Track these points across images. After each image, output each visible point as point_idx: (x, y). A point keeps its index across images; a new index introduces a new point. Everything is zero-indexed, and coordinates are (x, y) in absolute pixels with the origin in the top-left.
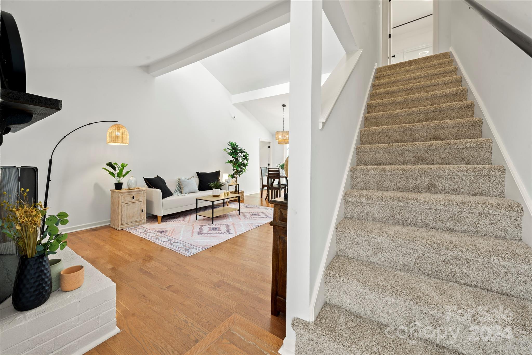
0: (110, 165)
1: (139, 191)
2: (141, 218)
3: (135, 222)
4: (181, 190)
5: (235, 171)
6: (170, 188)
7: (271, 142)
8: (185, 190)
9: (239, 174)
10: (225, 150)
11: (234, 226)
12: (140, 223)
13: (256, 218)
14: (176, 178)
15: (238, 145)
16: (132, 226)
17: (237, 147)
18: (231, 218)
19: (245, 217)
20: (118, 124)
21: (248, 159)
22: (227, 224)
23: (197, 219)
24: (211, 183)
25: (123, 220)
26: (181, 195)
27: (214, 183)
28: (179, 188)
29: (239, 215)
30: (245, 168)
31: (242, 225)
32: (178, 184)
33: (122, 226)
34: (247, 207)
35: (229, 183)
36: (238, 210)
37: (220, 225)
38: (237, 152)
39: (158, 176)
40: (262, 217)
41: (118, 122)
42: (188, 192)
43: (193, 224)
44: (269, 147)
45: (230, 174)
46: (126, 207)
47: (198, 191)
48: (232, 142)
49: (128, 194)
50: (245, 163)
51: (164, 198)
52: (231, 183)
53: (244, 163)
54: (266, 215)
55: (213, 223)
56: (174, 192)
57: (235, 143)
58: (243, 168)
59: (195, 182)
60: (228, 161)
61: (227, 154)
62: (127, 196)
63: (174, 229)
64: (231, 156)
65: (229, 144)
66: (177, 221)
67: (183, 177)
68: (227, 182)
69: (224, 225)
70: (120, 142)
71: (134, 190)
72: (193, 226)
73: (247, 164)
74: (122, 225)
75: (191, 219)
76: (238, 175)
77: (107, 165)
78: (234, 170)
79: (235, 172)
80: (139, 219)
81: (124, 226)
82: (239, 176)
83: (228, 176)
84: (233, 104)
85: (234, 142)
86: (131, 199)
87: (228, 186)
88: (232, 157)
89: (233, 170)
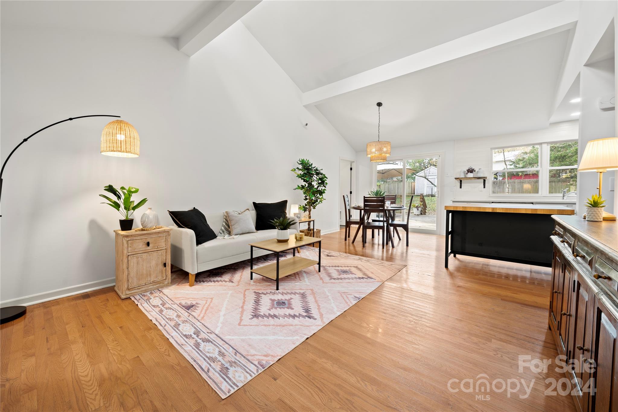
0: (110, 189)
1: (159, 232)
2: (163, 277)
3: (152, 284)
4: (229, 230)
5: (308, 200)
6: (212, 227)
7: (354, 162)
8: (236, 229)
9: (313, 205)
10: (294, 170)
11: (315, 298)
12: (161, 284)
13: (349, 279)
14: (222, 211)
15: (312, 164)
16: (146, 291)
17: (310, 167)
18: (307, 278)
19: (329, 275)
20: (121, 120)
21: (326, 183)
22: (302, 291)
23: (252, 279)
24: (274, 220)
25: (130, 281)
26: (229, 237)
27: (280, 219)
28: (227, 227)
29: (319, 271)
30: (321, 196)
31: (329, 294)
32: (224, 220)
33: (128, 292)
34: (328, 256)
35: (299, 218)
36: (318, 264)
37: (291, 293)
38: (311, 173)
39: (194, 208)
40: (360, 278)
41: (120, 117)
42: (240, 233)
43: (246, 290)
44: (351, 169)
45: (300, 206)
46: (136, 259)
47: (255, 230)
48: (304, 160)
49: (139, 238)
50: (322, 189)
51: (200, 244)
52: (303, 219)
53: (320, 189)
54: (364, 274)
55: (277, 289)
56: (220, 232)
57: (308, 161)
58: (319, 196)
59: (251, 217)
60: (298, 186)
61: (297, 177)
62: (138, 241)
63: (211, 302)
64: (302, 179)
65: (299, 163)
66: (221, 281)
67: (232, 210)
68: (298, 217)
69: (298, 294)
70: (121, 150)
71: (149, 232)
72: (244, 295)
73: (325, 191)
74: (129, 289)
75: (243, 277)
76: (312, 207)
77: (105, 190)
78: (306, 199)
79: (309, 203)
80: (160, 278)
81: (133, 292)
82: (314, 208)
83: (298, 208)
84: (303, 106)
85: (306, 160)
86: (144, 246)
87: (299, 223)
88: (304, 181)
89: (304, 199)
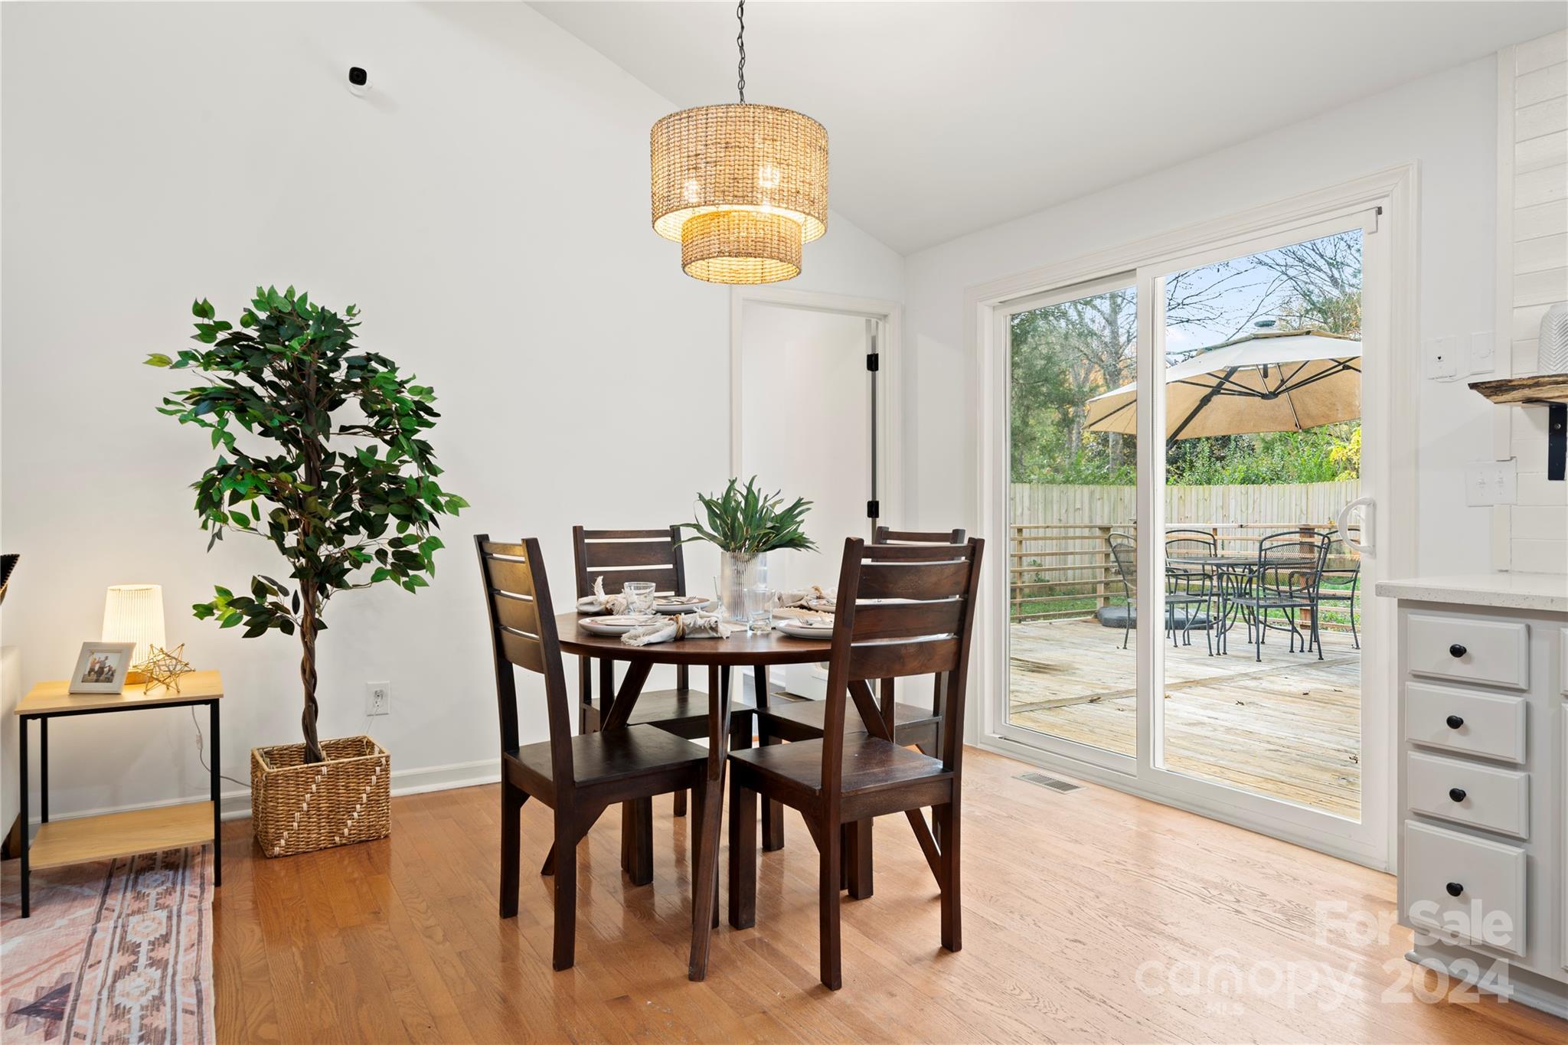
44: (874, 363)
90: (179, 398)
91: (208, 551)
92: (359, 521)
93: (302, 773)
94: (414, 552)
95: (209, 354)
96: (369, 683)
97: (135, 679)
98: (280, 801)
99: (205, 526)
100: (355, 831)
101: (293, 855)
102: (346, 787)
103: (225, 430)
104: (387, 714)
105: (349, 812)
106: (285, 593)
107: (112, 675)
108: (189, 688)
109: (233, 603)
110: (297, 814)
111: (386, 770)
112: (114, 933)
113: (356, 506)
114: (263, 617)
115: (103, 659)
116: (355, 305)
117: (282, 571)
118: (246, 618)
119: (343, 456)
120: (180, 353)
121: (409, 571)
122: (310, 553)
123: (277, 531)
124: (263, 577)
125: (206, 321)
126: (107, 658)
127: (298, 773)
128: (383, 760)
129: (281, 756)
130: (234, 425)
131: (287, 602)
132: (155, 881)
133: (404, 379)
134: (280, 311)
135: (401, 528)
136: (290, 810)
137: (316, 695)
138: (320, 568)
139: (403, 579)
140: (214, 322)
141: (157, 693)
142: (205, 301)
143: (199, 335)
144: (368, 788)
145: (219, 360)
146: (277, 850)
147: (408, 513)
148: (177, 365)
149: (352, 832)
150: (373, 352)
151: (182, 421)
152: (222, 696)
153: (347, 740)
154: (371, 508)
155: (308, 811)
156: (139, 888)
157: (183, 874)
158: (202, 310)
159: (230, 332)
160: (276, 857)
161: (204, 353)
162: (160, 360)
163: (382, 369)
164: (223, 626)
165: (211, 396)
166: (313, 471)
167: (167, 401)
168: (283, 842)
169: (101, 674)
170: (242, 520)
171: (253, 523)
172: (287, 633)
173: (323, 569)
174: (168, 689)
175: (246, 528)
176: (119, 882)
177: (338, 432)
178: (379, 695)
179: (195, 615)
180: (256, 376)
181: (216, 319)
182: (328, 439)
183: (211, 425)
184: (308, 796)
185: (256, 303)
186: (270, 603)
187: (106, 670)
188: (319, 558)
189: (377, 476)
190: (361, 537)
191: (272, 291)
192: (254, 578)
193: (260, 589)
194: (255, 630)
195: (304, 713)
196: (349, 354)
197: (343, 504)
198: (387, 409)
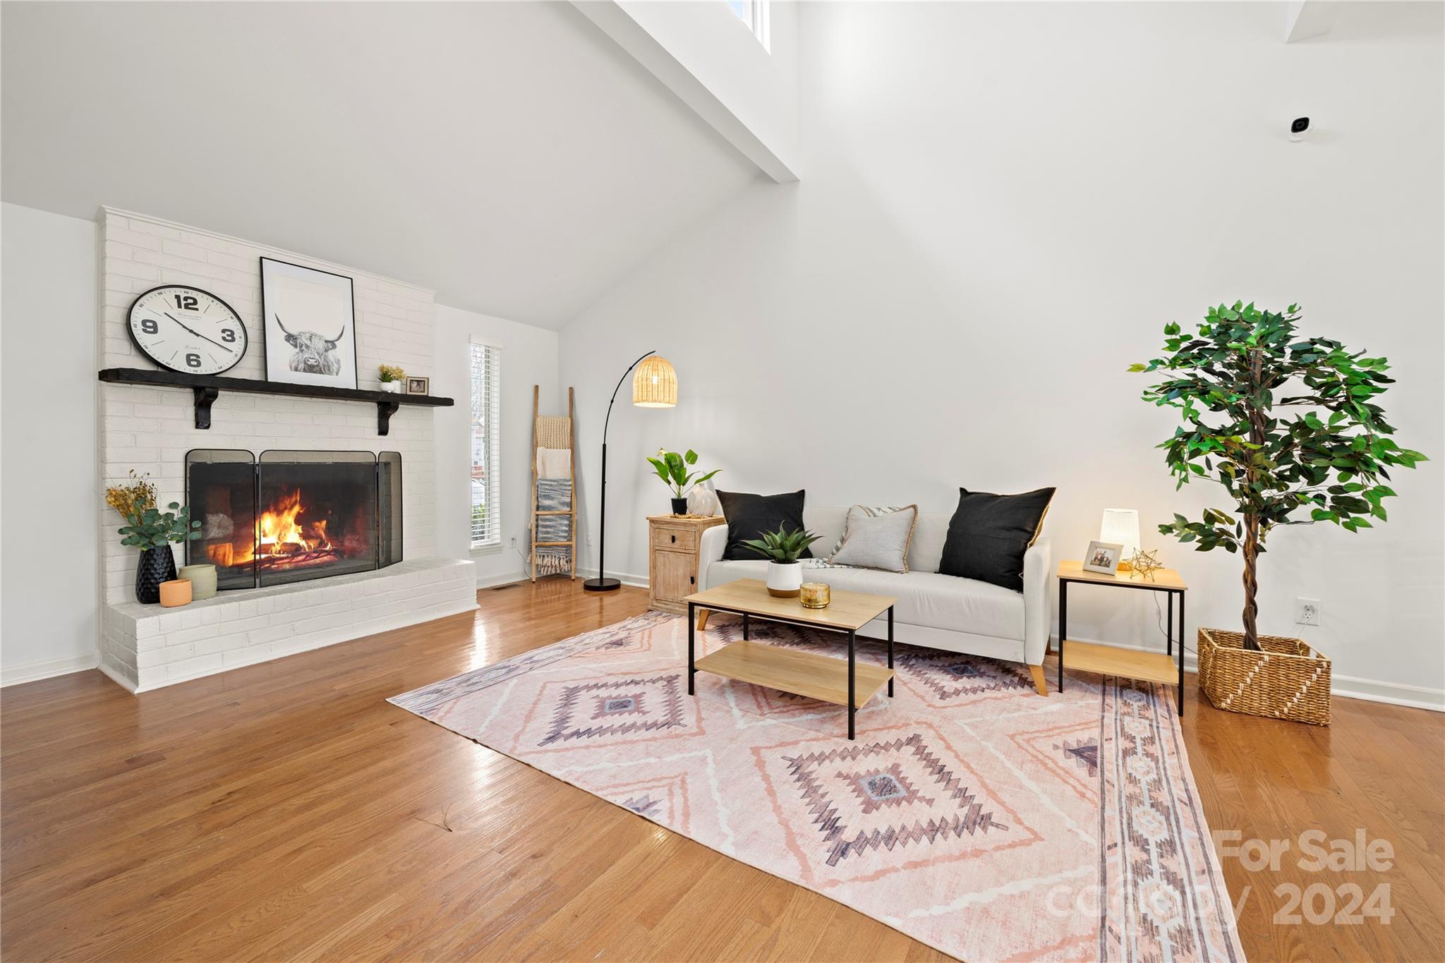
22: (685, 721)
49: (665, 527)
55: (690, 692)
69: (673, 717)
90: (1153, 390)
91: (1177, 490)
92: (1297, 472)
93: (1246, 655)
94: (1357, 498)
95: (1175, 359)
96: (1299, 598)
97: (1123, 568)
98: (1227, 671)
99: (1173, 474)
100: (1294, 712)
101: (1237, 713)
102: (1287, 676)
103: (1192, 408)
104: (1317, 626)
105: (1290, 696)
106: (1231, 522)
107: (1109, 563)
108: (1160, 579)
109: (1189, 526)
110: (1241, 685)
111: (1327, 672)
112: (1116, 723)
113: (1297, 460)
114: (1212, 538)
115: (1103, 552)
116: (1296, 304)
117: (1229, 506)
118: (1198, 537)
119: (1284, 422)
120: (1150, 362)
121: (1349, 513)
122: (1254, 495)
123: (1226, 478)
124: (1213, 510)
125: (1174, 337)
126: (1105, 552)
127: (1242, 655)
128: (1325, 664)
129: (1222, 638)
130: (1198, 404)
131: (1232, 529)
132: (1135, 697)
133: (1352, 354)
134: (1228, 321)
135: (1340, 478)
136: (1235, 680)
137: (1255, 599)
138: (1263, 506)
139: (1342, 520)
140: (1180, 336)
141: (1138, 579)
142: (1174, 323)
143: (1168, 347)
144: (1308, 683)
145: (1181, 362)
146: (1223, 705)
147: (1351, 466)
148: (1148, 370)
149: (1292, 712)
150: (1316, 337)
151: (1158, 405)
152: (1187, 589)
153: (1281, 639)
154: (1312, 462)
155: (1251, 685)
156: (1125, 698)
157: (1153, 698)
158: (1171, 330)
159: (1191, 341)
160: (1222, 709)
161: (1170, 358)
162: (1138, 368)
163: (1328, 350)
164: (1180, 541)
165: (1179, 386)
166: (1257, 435)
167: (1146, 393)
168: (1229, 701)
169: (1102, 561)
170: (1199, 470)
171: (1207, 472)
172: (1231, 551)
173: (1266, 507)
174: (1145, 577)
175: (1201, 475)
176: (1111, 689)
177: (1279, 403)
178: (1307, 609)
179: (1160, 531)
180: (1209, 369)
181: (1181, 334)
182: (1270, 410)
183: (1180, 406)
184: (1251, 674)
185: (1208, 319)
186: (1218, 529)
187: (1105, 559)
188: (1262, 498)
189: (1321, 436)
190: (1301, 485)
191: (1222, 308)
192: (1205, 510)
193: (1210, 518)
194: (1206, 546)
195: (1244, 611)
196: (1291, 342)
197: (1285, 457)
198: (1332, 382)
